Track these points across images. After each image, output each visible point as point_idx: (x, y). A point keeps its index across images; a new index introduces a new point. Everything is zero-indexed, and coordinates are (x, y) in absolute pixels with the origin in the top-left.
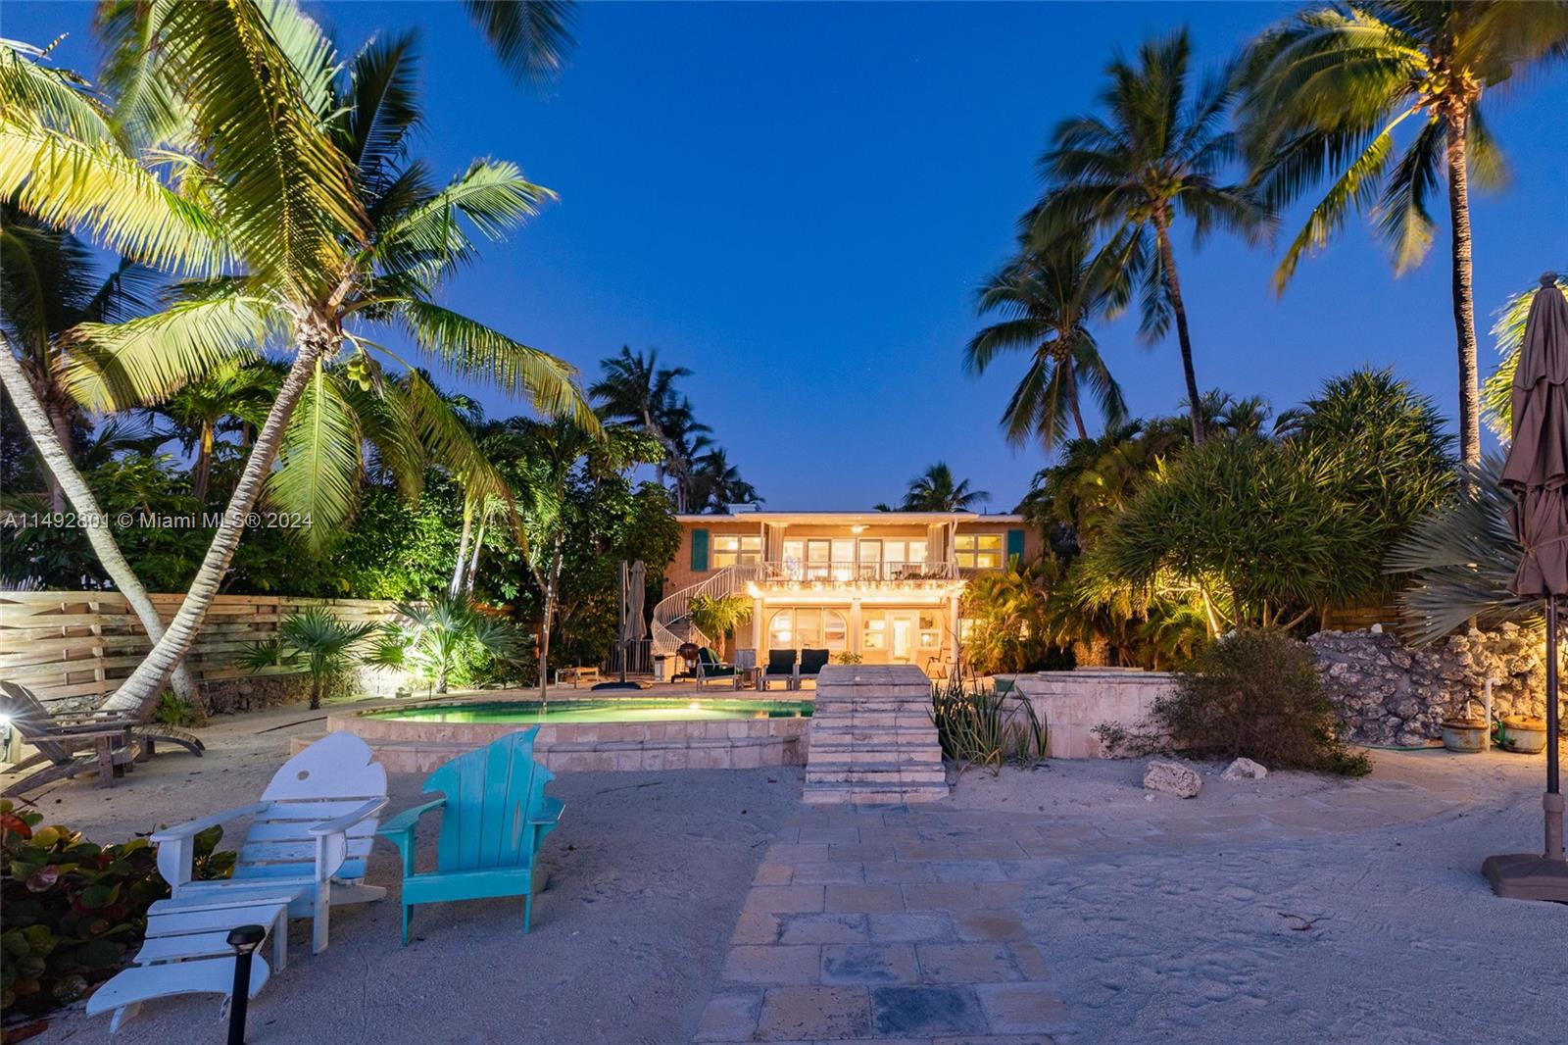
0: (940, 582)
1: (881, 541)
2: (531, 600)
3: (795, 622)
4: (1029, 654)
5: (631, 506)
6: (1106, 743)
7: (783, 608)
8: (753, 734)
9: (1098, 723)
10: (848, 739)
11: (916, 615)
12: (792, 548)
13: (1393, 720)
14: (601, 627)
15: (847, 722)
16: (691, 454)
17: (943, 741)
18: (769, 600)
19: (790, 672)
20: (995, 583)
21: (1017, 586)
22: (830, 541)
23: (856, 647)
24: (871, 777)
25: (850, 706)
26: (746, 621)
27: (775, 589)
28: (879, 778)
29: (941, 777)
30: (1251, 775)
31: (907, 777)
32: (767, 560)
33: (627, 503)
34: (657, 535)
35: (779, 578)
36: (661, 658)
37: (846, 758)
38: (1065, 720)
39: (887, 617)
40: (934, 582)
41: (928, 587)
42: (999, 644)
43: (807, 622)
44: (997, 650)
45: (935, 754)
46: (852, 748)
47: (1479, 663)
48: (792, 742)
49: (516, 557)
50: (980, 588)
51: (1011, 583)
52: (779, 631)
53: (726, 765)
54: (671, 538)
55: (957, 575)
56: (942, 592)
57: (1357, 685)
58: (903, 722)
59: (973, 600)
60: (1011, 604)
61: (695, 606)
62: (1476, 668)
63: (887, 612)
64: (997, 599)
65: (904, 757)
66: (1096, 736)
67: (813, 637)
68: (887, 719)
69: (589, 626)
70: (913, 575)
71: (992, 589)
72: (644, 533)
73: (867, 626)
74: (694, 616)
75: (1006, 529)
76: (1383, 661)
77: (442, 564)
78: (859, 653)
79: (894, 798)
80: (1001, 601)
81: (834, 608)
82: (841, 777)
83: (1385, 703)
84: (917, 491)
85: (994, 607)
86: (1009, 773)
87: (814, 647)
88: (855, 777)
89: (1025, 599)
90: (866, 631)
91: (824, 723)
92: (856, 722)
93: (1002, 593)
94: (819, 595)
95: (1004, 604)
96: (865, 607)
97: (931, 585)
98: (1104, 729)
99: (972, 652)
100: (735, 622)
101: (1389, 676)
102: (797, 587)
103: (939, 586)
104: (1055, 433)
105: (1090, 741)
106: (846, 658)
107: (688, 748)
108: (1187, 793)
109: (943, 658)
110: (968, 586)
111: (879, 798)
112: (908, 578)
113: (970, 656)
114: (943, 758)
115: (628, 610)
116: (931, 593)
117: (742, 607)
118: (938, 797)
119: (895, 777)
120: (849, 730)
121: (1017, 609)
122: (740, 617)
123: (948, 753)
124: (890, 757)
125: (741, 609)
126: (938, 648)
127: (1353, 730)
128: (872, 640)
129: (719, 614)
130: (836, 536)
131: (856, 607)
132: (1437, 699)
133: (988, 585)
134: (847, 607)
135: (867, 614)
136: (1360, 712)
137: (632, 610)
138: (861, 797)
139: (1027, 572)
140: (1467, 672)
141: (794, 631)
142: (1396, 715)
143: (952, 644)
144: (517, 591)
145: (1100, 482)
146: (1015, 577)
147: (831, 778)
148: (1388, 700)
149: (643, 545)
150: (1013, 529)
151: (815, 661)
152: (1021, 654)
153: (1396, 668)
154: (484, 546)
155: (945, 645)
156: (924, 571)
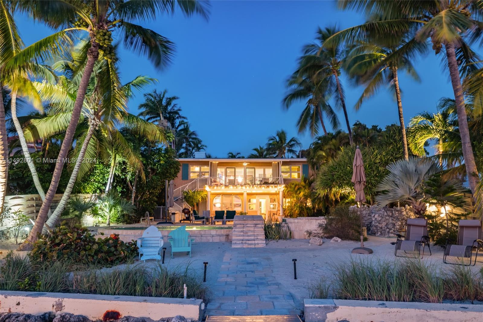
0: (276, 185)
1: (254, 168)
2: (126, 192)
3: (222, 200)
4: (309, 212)
5: (163, 157)
6: (308, 235)
7: (218, 194)
8: (217, 233)
9: (306, 230)
10: (242, 233)
11: (268, 197)
12: (220, 171)
13: (388, 230)
14: (151, 202)
15: (242, 230)
16: (177, 128)
17: (266, 234)
18: (213, 192)
19: (223, 218)
20: (296, 185)
21: (304, 187)
22: (235, 168)
23: (245, 210)
24: (248, 242)
25: (243, 226)
26: (205, 200)
27: (215, 188)
28: (250, 242)
29: (265, 242)
30: (337, 241)
31: (256, 242)
32: (211, 176)
33: (161, 156)
34: (172, 168)
35: (216, 183)
36: (174, 214)
37: (242, 238)
38: (297, 229)
39: (257, 198)
40: (273, 185)
41: (271, 187)
42: (298, 209)
43: (227, 200)
44: (297, 211)
45: (263, 237)
46: (243, 236)
47: (407, 214)
48: (227, 236)
49: (124, 177)
50: (291, 187)
51: (302, 185)
52: (216, 203)
53: (211, 241)
54: (177, 169)
55: (283, 182)
56: (276, 189)
57: (380, 220)
58: (256, 229)
59: (288, 192)
60: (302, 193)
61: (185, 194)
62: (407, 216)
63: (257, 196)
64: (297, 191)
65: (256, 238)
66: (306, 233)
67: (229, 206)
68: (252, 229)
69: (147, 202)
70: (265, 182)
71: (295, 188)
72: (168, 167)
73: (250, 201)
74: (185, 198)
75: (302, 164)
76: (386, 214)
77: (103, 181)
78: (246, 212)
79: (253, 246)
80: (298, 192)
81: (236, 195)
82: (241, 242)
83: (386, 225)
84: (271, 142)
85: (296, 194)
86: (281, 241)
87: (230, 210)
88: (244, 242)
89: (307, 192)
90: (249, 203)
91: (236, 230)
92: (244, 230)
93: (299, 189)
94: (231, 189)
95: (300, 193)
96: (248, 194)
97: (272, 187)
98: (307, 231)
99: (288, 212)
100: (200, 200)
101: (387, 218)
102: (223, 187)
103: (276, 187)
104: (315, 131)
105: (304, 235)
106: (241, 213)
107: (202, 236)
108: (319, 244)
109: (278, 214)
110: (286, 187)
111: (249, 246)
112: (264, 184)
113: (287, 212)
114: (266, 238)
115: (168, 197)
116: (272, 189)
117: (203, 194)
118: (263, 246)
119: (253, 242)
120: (242, 231)
121: (304, 195)
122: (202, 198)
123: (267, 237)
124: (252, 238)
125: (202, 195)
126: (276, 210)
127: (379, 233)
128: (252, 207)
129: (195, 197)
130: (237, 166)
131: (245, 194)
132: (397, 224)
133: (293, 186)
134: (242, 194)
135: (249, 197)
136: (381, 228)
137: (170, 197)
138: (245, 246)
139: (307, 182)
140: (404, 217)
141: (222, 203)
142: (388, 228)
143: (281, 209)
144: (122, 189)
145: (324, 154)
146: (303, 183)
147: (238, 242)
148: (387, 225)
149: (167, 172)
150: (304, 163)
151: (231, 215)
152: (306, 212)
153: (389, 216)
154: (115, 174)
155: (278, 209)
156: (270, 181)
